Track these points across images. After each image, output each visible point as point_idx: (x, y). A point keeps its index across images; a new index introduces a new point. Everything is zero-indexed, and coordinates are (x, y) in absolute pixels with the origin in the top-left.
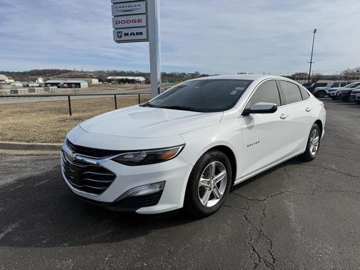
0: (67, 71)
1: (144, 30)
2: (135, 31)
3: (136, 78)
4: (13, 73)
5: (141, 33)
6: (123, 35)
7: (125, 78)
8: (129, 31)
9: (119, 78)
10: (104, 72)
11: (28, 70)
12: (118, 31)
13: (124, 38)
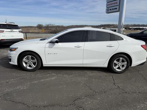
0: (113, 25)
1: (118, 7)
2: (114, 8)
3: (144, 27)
4: (94, 26)
5: (116, 8)
6: (109, 10)
7: (138, 27)
8: (111, 8)
9: (135, 27)
10: (129, 25)
11: (99, 25)
12: (108, 8)
13: (110, 11)
